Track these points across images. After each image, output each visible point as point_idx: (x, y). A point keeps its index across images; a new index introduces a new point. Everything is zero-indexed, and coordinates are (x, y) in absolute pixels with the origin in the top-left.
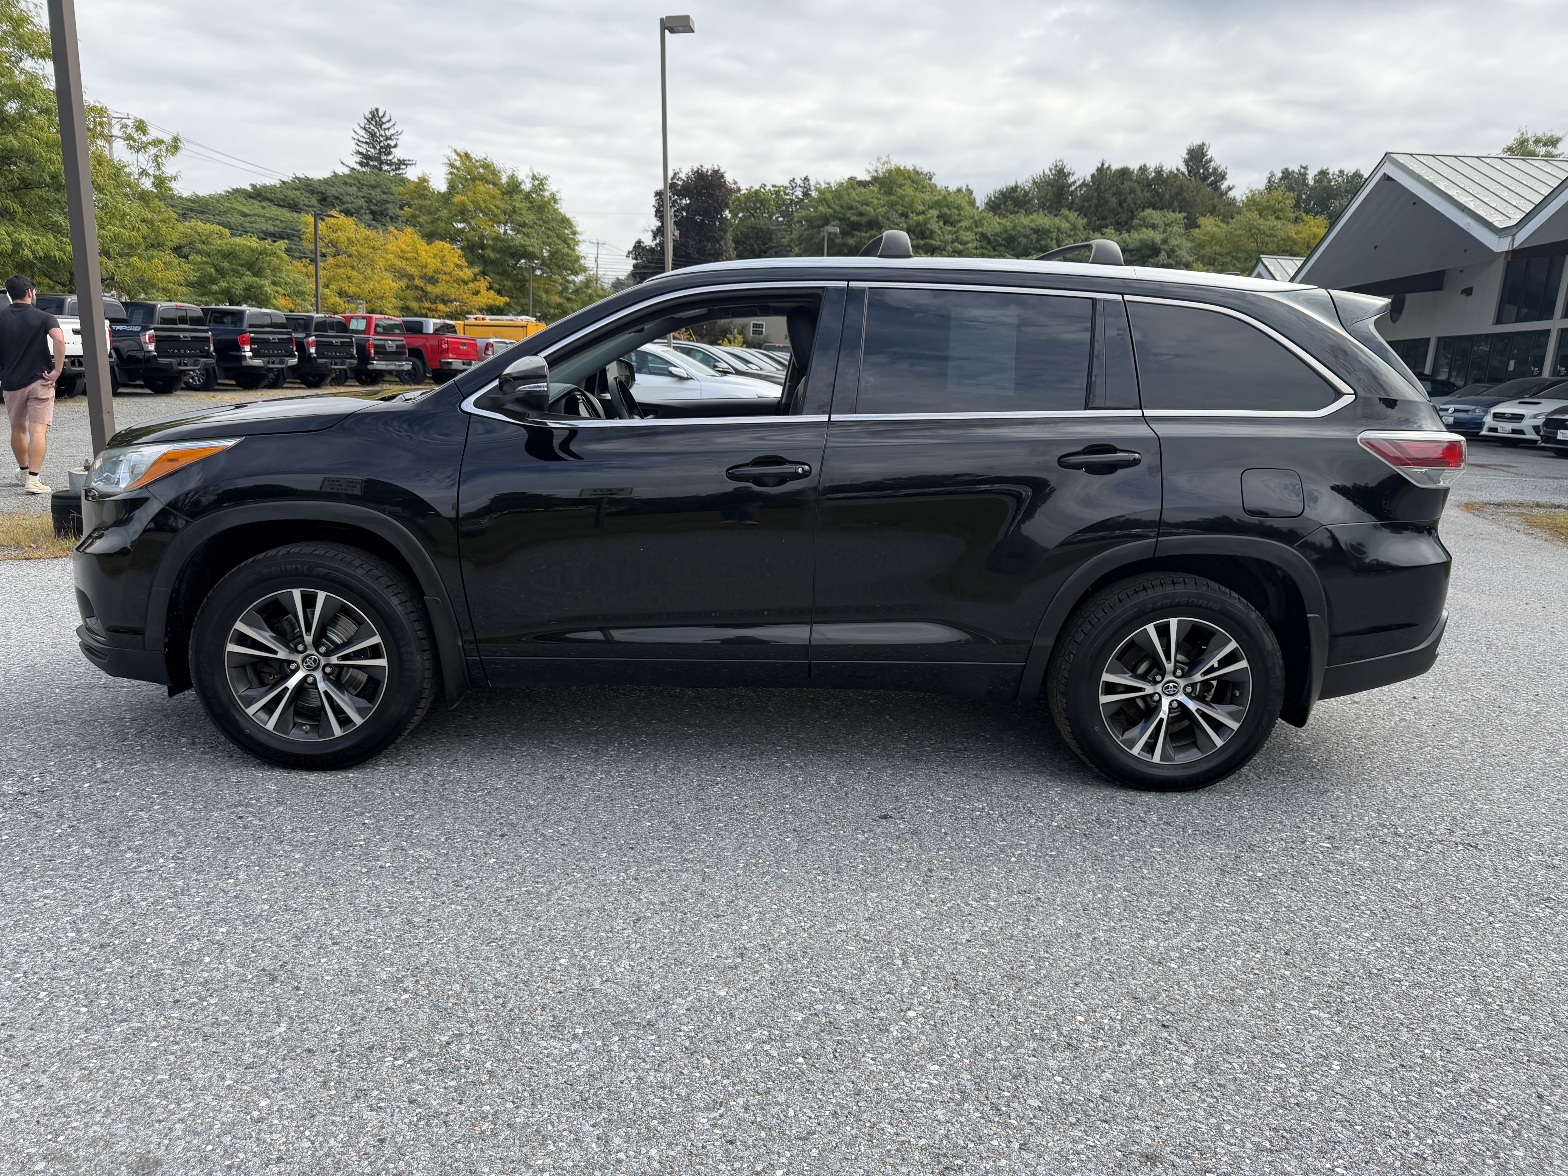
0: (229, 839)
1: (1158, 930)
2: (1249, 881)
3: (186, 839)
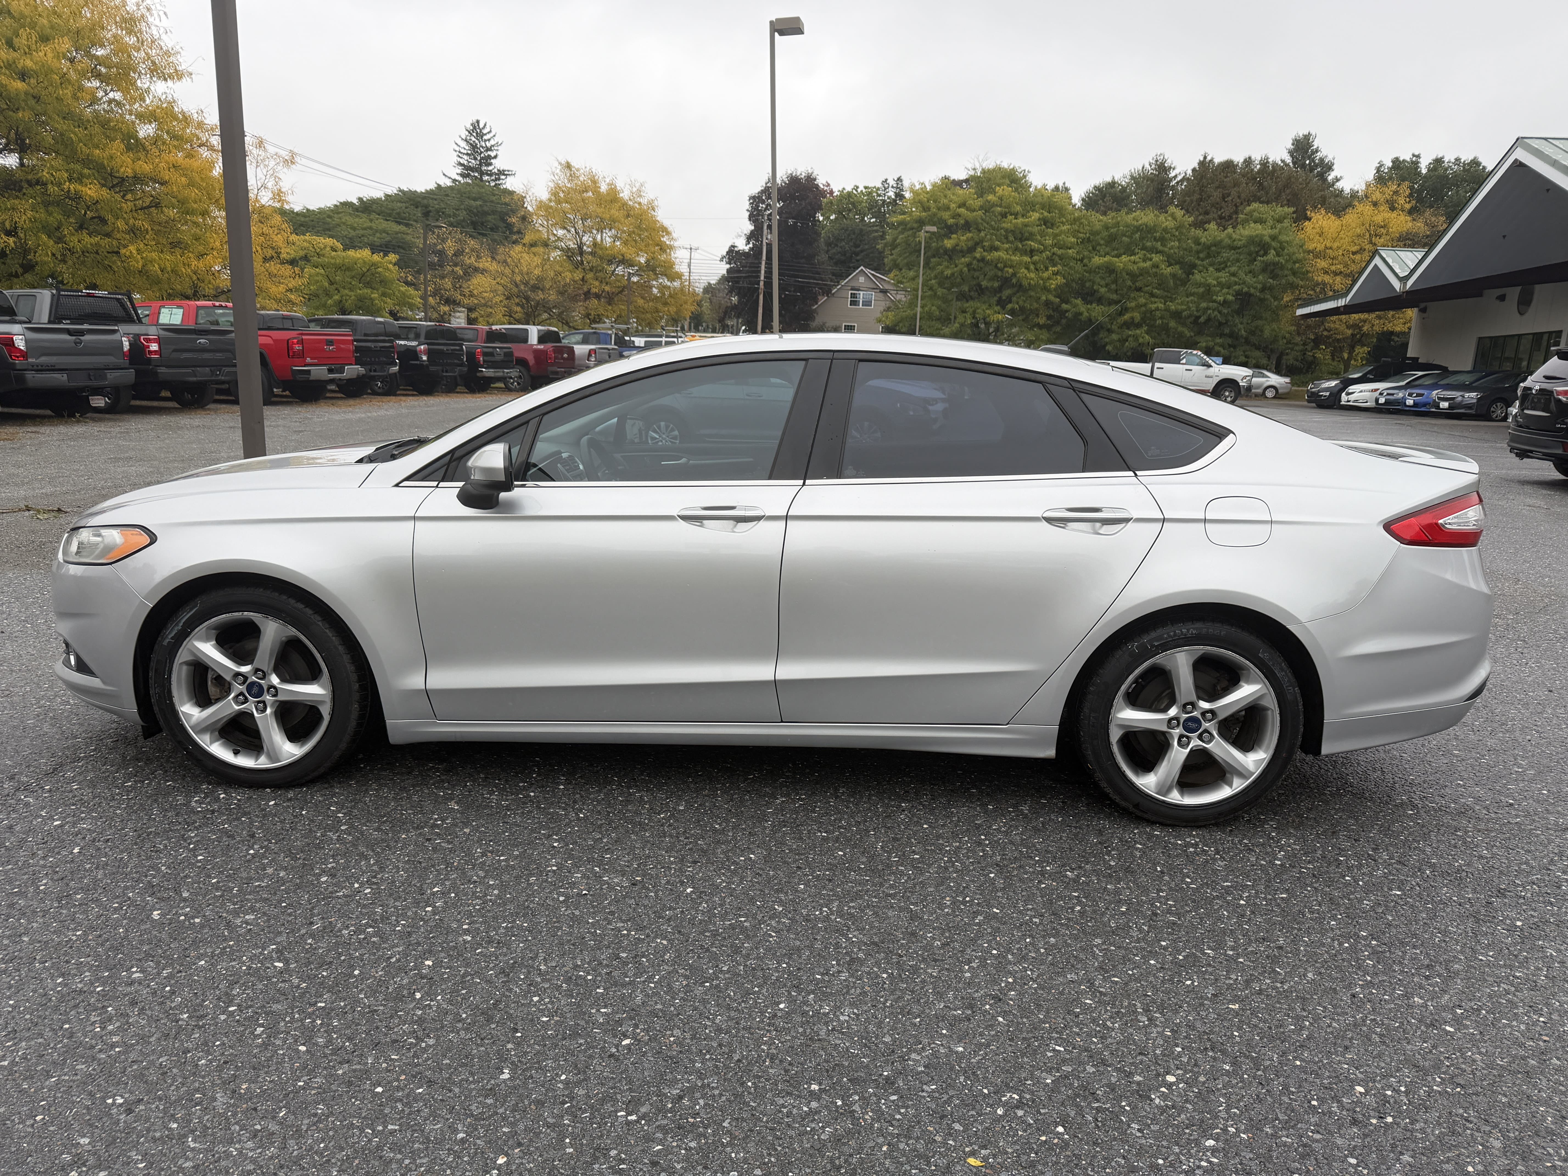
0: (420, 863)
1: (1421, 987)
2: (1508, 930)
3: (377, 861)
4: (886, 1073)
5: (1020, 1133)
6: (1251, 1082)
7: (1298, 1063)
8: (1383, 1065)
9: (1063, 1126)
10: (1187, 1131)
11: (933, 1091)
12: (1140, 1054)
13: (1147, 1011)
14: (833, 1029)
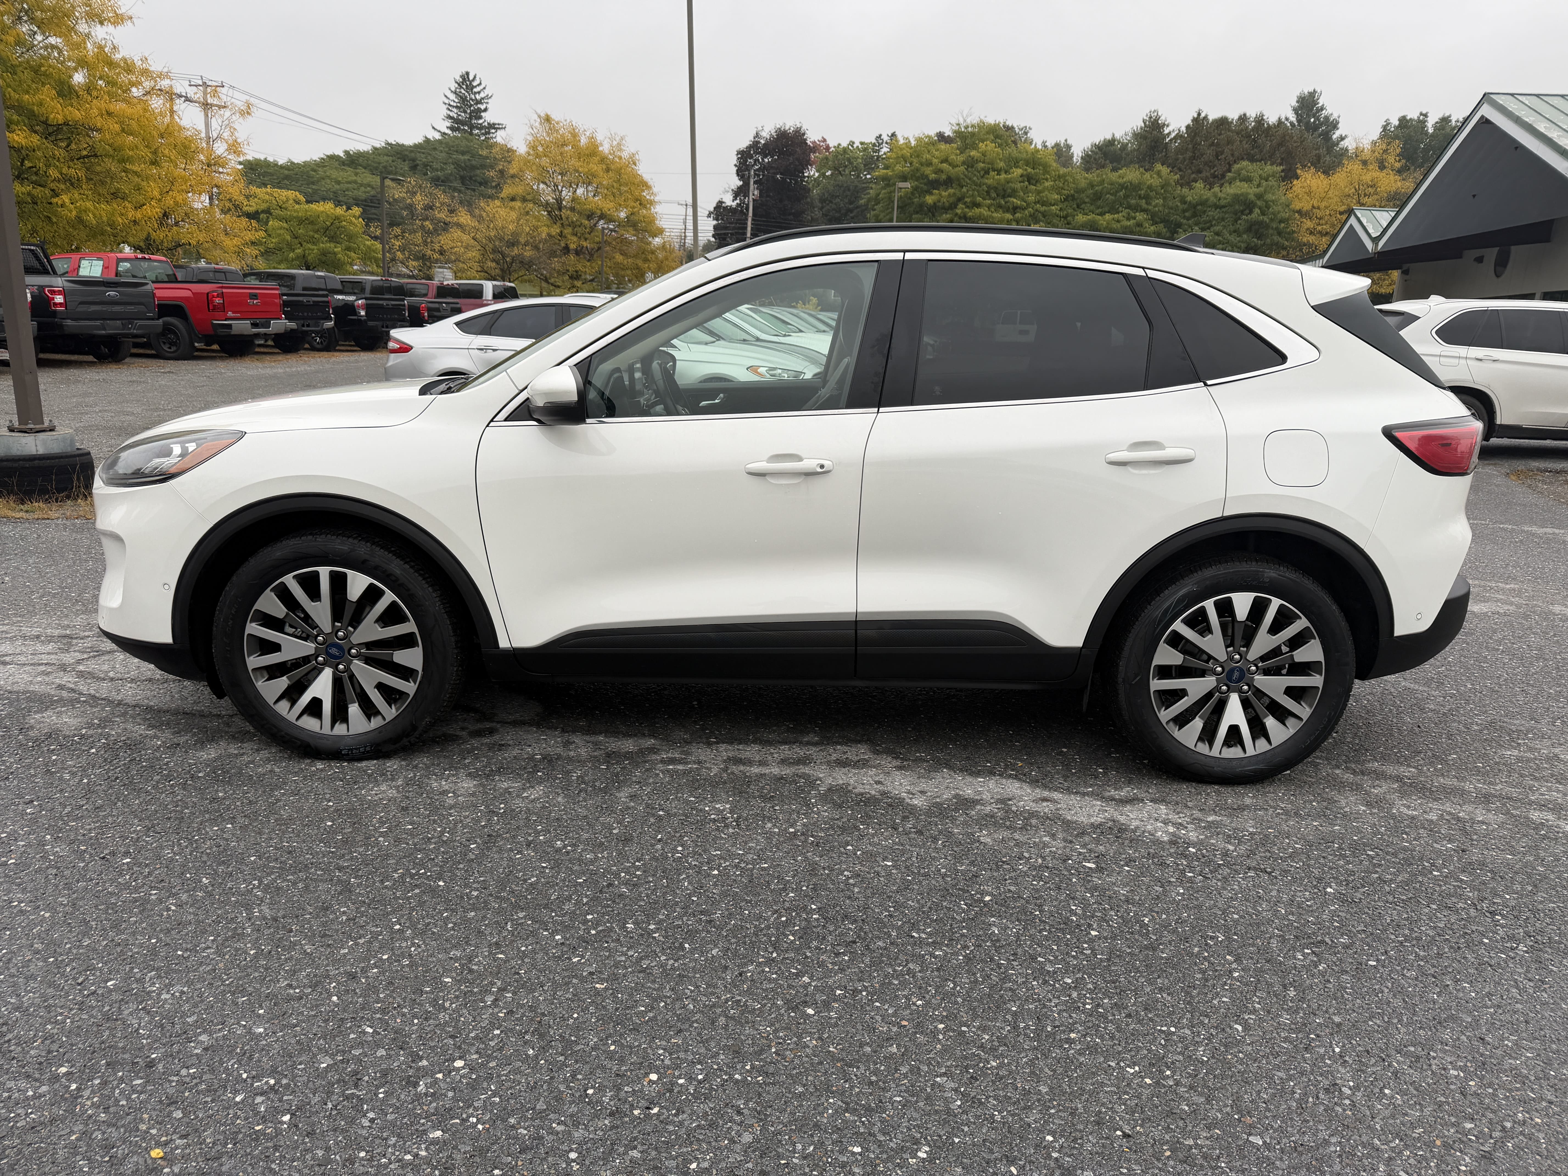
4: (154, 1056)
5: (238, 1121)
6: (541, 1068)
7: (612, 1048)
8: (703, 1050)
9: (293, 1115)
10: (422, 1121)
11: (189, 1075)
12: (451, 1037)
13: (502, 990)
14: (143, 1009)
